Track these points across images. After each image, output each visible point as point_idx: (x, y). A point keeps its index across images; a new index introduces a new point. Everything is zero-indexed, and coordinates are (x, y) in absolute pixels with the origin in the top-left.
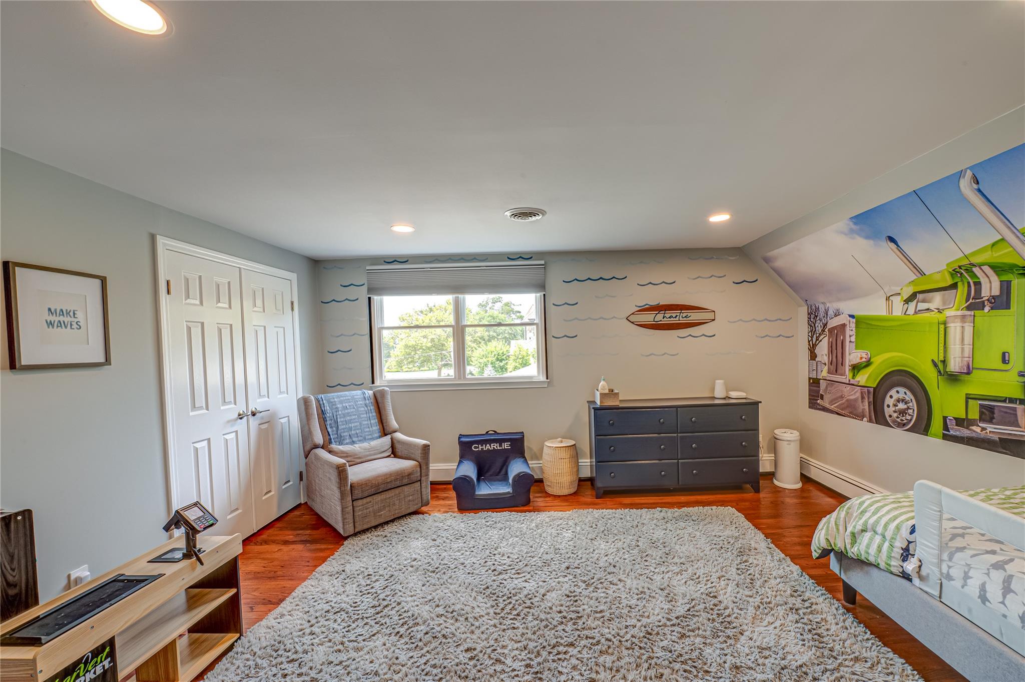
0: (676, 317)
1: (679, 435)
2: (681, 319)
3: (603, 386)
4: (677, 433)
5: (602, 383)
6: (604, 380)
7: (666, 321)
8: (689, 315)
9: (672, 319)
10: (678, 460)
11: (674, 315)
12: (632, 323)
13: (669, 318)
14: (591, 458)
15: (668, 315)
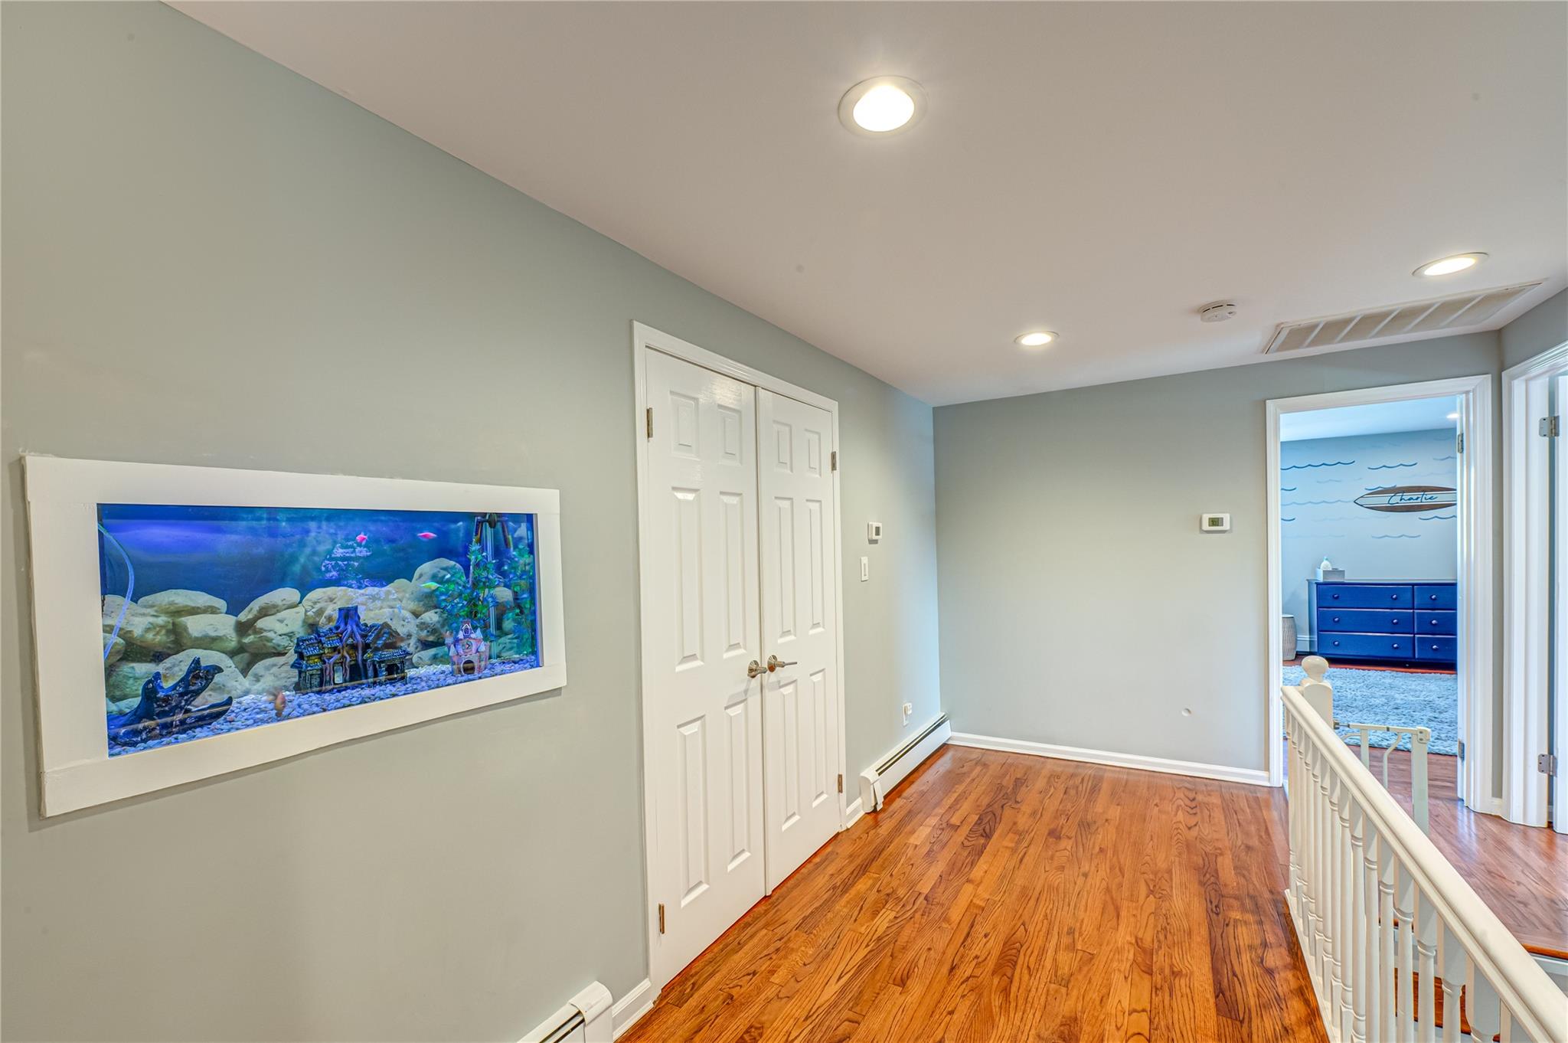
0: (1417, 499)
1: (1416, 611)
2: (1423, 500)
3: (1326, 565)
4: (1413, 609)
5: (1325, 563)
6: (1327, 559)
7: (1403, 503)
8: (1435, 496)
9: (1412, 501)
10: (1415, 634)
11: (1415, 497)
12: (1361, 506)
13: (1409, 499)
14: (1311, 632)
15: (1406, 498)
